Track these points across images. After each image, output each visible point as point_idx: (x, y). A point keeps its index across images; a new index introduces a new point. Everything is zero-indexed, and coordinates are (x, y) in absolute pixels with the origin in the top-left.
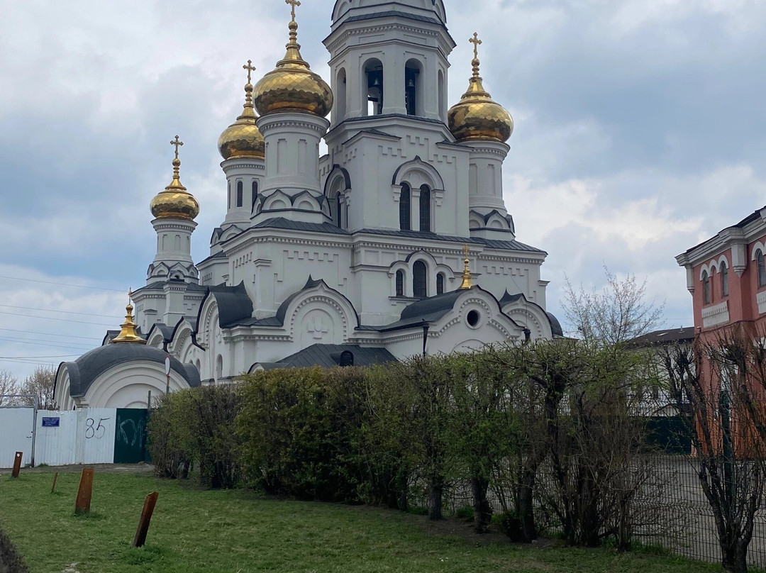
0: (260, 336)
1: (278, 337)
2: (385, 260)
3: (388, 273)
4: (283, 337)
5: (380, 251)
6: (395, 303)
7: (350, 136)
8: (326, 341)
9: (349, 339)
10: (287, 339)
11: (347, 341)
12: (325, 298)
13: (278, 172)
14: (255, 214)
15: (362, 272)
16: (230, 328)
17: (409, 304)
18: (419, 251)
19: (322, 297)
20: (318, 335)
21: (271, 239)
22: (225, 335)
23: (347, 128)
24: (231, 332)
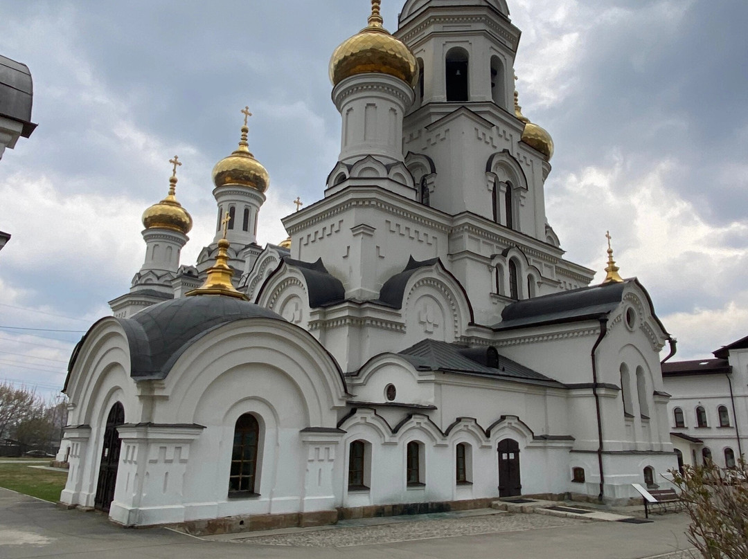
0: (372, 319)
1: (392, 323)
2: (486, 252)
3: (489, 266)
4: (397, 324)
5: (482, 240)
6: (495, 301)
7: (434, 119)
8: (437, 336)
9: (462, 337)
10: (399, 328)
11: (459, 340)
12: (439, 282)
13: (365, 139)
14: (332, 185)
15: (467, 259)
16: (325, 307)
17: (508, 304)
18: (513, 247)
19: (435, 280)
20: (430, 328)
21: (373, 203)
22: (317, 318)
23: (432, 110)
24: (325, 314)
